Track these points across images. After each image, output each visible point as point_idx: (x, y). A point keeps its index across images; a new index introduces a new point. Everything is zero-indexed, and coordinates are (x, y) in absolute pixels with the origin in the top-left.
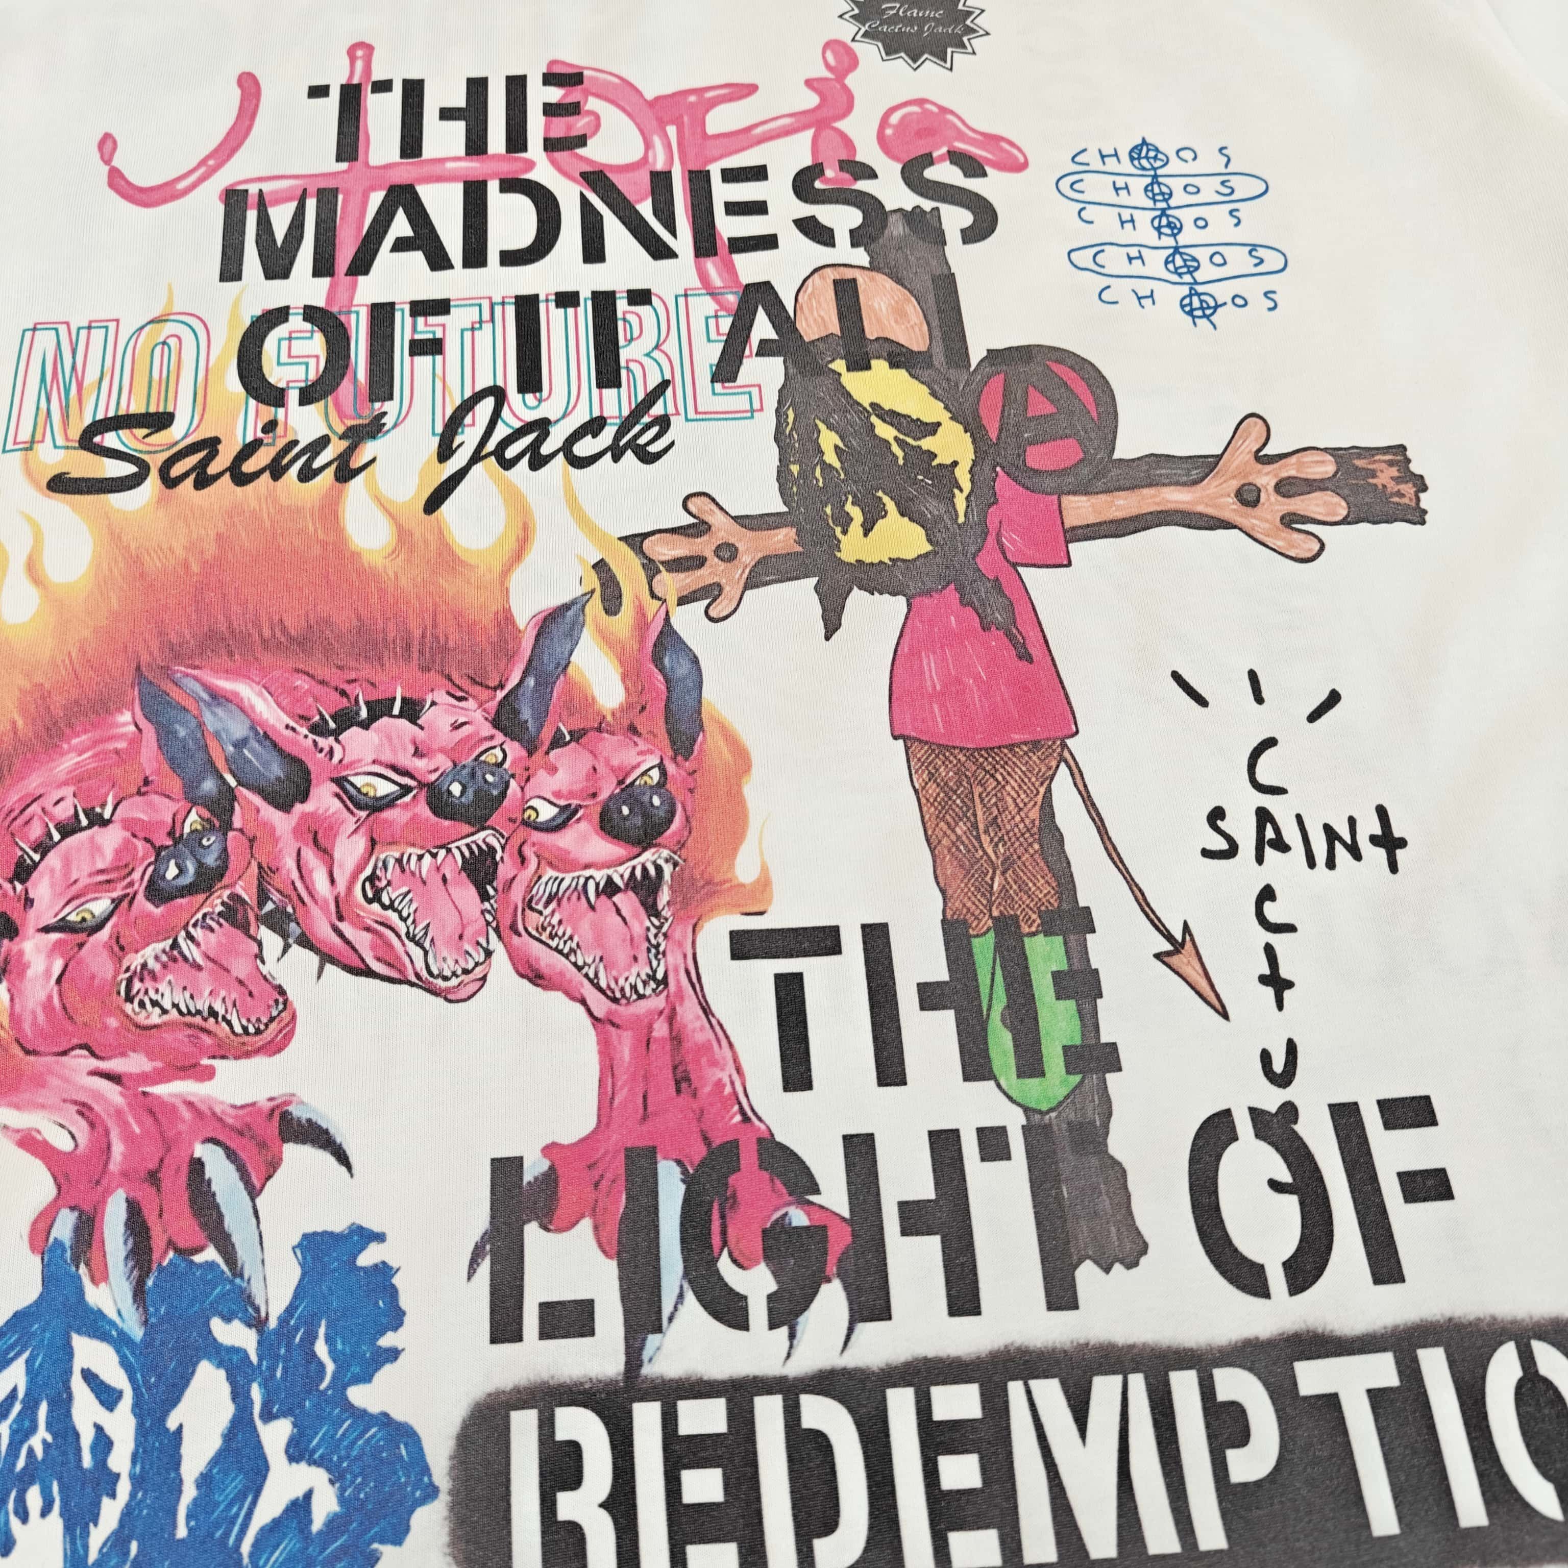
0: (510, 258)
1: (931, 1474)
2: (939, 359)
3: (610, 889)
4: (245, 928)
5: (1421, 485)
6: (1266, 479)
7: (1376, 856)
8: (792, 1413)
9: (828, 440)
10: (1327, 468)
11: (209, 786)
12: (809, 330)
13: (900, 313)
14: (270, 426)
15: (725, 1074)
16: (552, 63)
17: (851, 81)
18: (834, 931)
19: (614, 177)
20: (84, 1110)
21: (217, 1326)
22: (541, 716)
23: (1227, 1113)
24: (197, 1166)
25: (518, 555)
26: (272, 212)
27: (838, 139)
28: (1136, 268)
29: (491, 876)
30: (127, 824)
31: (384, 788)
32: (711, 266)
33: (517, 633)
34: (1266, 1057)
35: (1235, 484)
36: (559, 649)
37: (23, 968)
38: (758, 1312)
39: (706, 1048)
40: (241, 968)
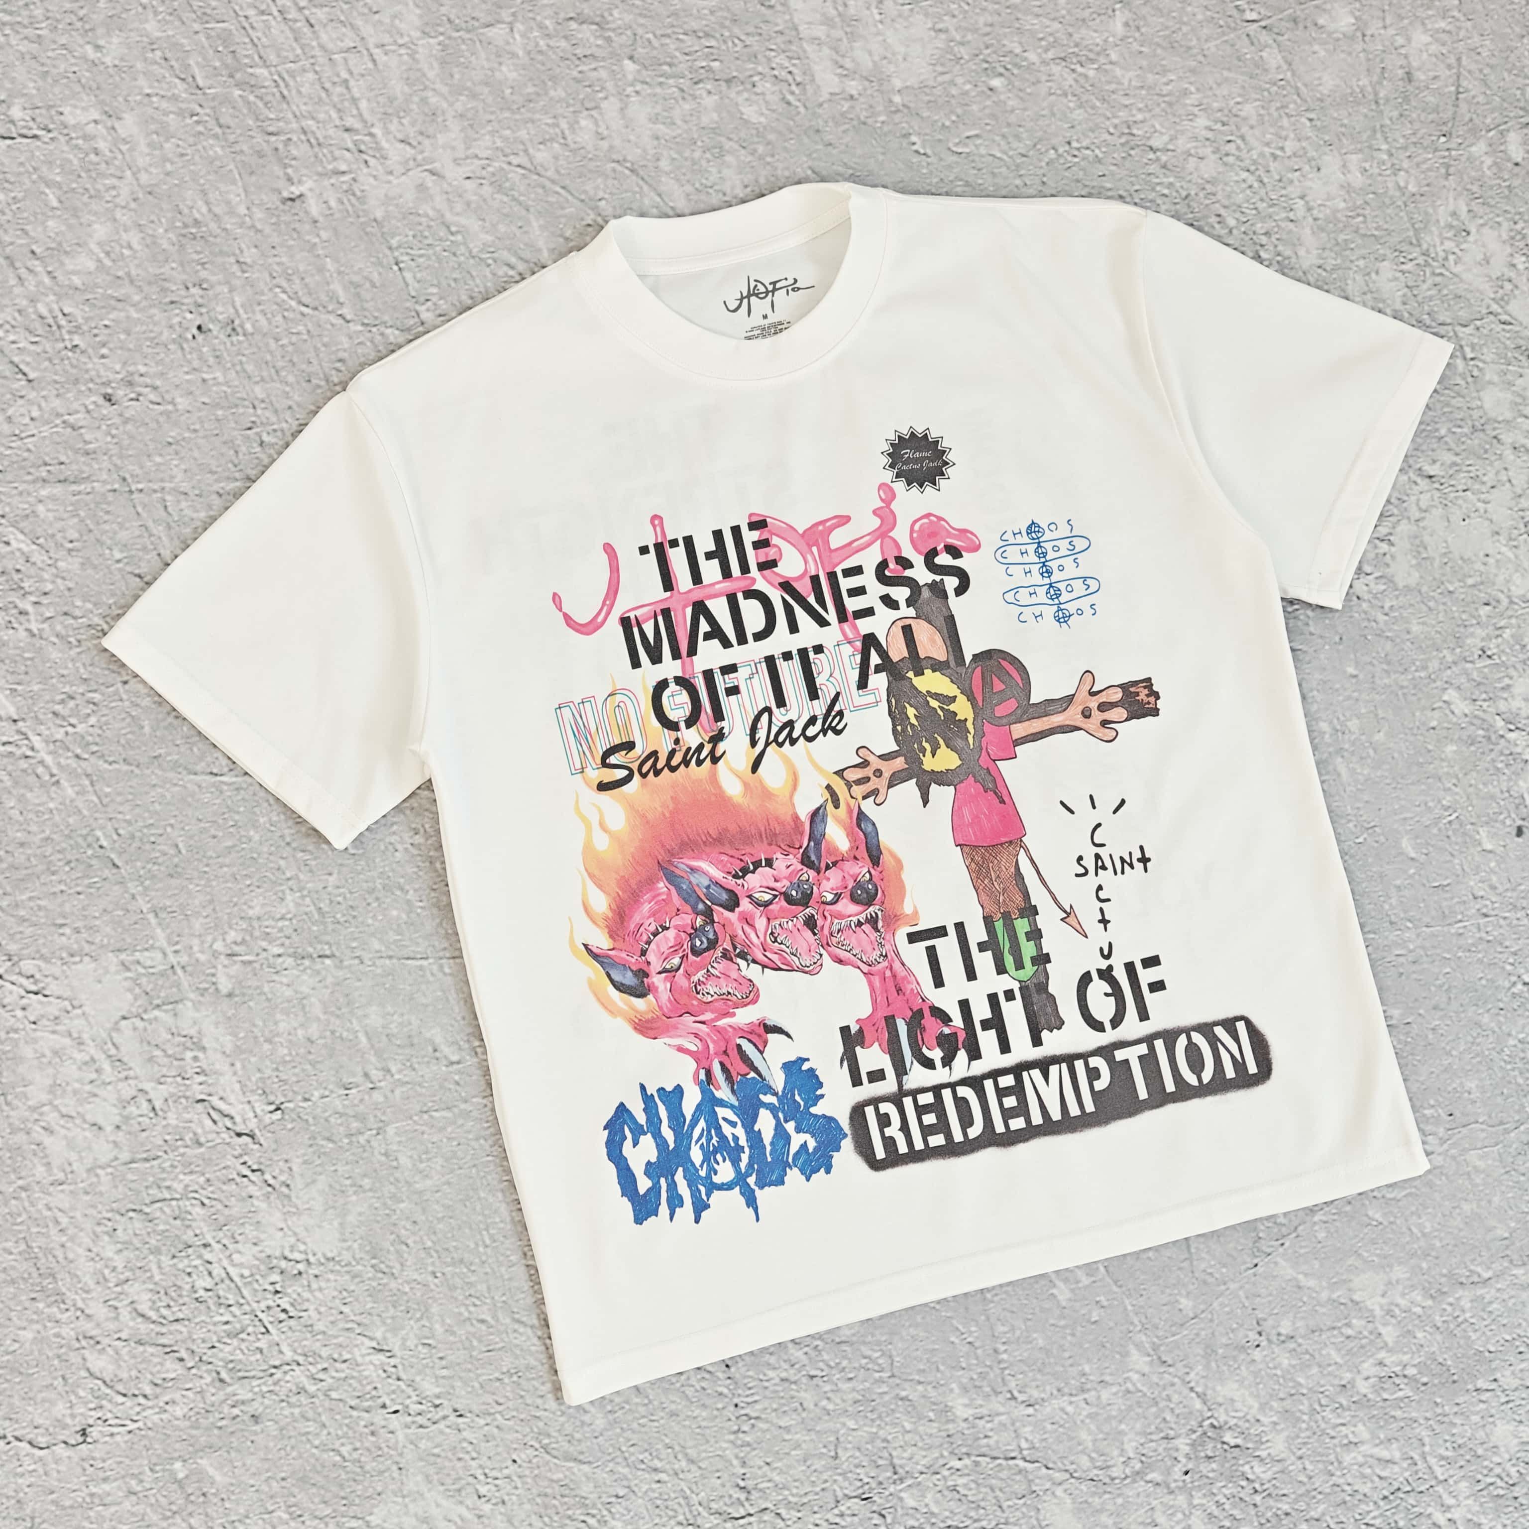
0: (759, 636)
1: (1001, 1104)
2: (952, 664)
3: (859, 924)
4: (731, 960)
5: (1157, 696)
6: (1093, 703)
7: (1139, 866)
8: (954, 1093)
9: (911, 712)
10: (1117, 695)
11: (701, 906)
12: (895, 656)
13: (933, 641)
14: (677, 741)
15: (914, 985)
16: (751, 515)
17: (893, 506)
18: (944, 928)
19: (794, 584)
20: (696, 1035)
21: (761, 1096)
22: (819, 858)
23: (1088, 973)
24: (739, 1047)
25: (795, 787)
26: (644, 626)
27: (892, 544)
28: (1034, 600)
29: (815, 926)
30: (676, 927)
31: (767, 897)
32: (846, 626)
33: (802, 824)
34: (1101, 950)
35: (1081, 708)
36: (820, 828)
37: (657, 989)
38: (938, 1063)
39: (905, 978)
40: (734, 975)
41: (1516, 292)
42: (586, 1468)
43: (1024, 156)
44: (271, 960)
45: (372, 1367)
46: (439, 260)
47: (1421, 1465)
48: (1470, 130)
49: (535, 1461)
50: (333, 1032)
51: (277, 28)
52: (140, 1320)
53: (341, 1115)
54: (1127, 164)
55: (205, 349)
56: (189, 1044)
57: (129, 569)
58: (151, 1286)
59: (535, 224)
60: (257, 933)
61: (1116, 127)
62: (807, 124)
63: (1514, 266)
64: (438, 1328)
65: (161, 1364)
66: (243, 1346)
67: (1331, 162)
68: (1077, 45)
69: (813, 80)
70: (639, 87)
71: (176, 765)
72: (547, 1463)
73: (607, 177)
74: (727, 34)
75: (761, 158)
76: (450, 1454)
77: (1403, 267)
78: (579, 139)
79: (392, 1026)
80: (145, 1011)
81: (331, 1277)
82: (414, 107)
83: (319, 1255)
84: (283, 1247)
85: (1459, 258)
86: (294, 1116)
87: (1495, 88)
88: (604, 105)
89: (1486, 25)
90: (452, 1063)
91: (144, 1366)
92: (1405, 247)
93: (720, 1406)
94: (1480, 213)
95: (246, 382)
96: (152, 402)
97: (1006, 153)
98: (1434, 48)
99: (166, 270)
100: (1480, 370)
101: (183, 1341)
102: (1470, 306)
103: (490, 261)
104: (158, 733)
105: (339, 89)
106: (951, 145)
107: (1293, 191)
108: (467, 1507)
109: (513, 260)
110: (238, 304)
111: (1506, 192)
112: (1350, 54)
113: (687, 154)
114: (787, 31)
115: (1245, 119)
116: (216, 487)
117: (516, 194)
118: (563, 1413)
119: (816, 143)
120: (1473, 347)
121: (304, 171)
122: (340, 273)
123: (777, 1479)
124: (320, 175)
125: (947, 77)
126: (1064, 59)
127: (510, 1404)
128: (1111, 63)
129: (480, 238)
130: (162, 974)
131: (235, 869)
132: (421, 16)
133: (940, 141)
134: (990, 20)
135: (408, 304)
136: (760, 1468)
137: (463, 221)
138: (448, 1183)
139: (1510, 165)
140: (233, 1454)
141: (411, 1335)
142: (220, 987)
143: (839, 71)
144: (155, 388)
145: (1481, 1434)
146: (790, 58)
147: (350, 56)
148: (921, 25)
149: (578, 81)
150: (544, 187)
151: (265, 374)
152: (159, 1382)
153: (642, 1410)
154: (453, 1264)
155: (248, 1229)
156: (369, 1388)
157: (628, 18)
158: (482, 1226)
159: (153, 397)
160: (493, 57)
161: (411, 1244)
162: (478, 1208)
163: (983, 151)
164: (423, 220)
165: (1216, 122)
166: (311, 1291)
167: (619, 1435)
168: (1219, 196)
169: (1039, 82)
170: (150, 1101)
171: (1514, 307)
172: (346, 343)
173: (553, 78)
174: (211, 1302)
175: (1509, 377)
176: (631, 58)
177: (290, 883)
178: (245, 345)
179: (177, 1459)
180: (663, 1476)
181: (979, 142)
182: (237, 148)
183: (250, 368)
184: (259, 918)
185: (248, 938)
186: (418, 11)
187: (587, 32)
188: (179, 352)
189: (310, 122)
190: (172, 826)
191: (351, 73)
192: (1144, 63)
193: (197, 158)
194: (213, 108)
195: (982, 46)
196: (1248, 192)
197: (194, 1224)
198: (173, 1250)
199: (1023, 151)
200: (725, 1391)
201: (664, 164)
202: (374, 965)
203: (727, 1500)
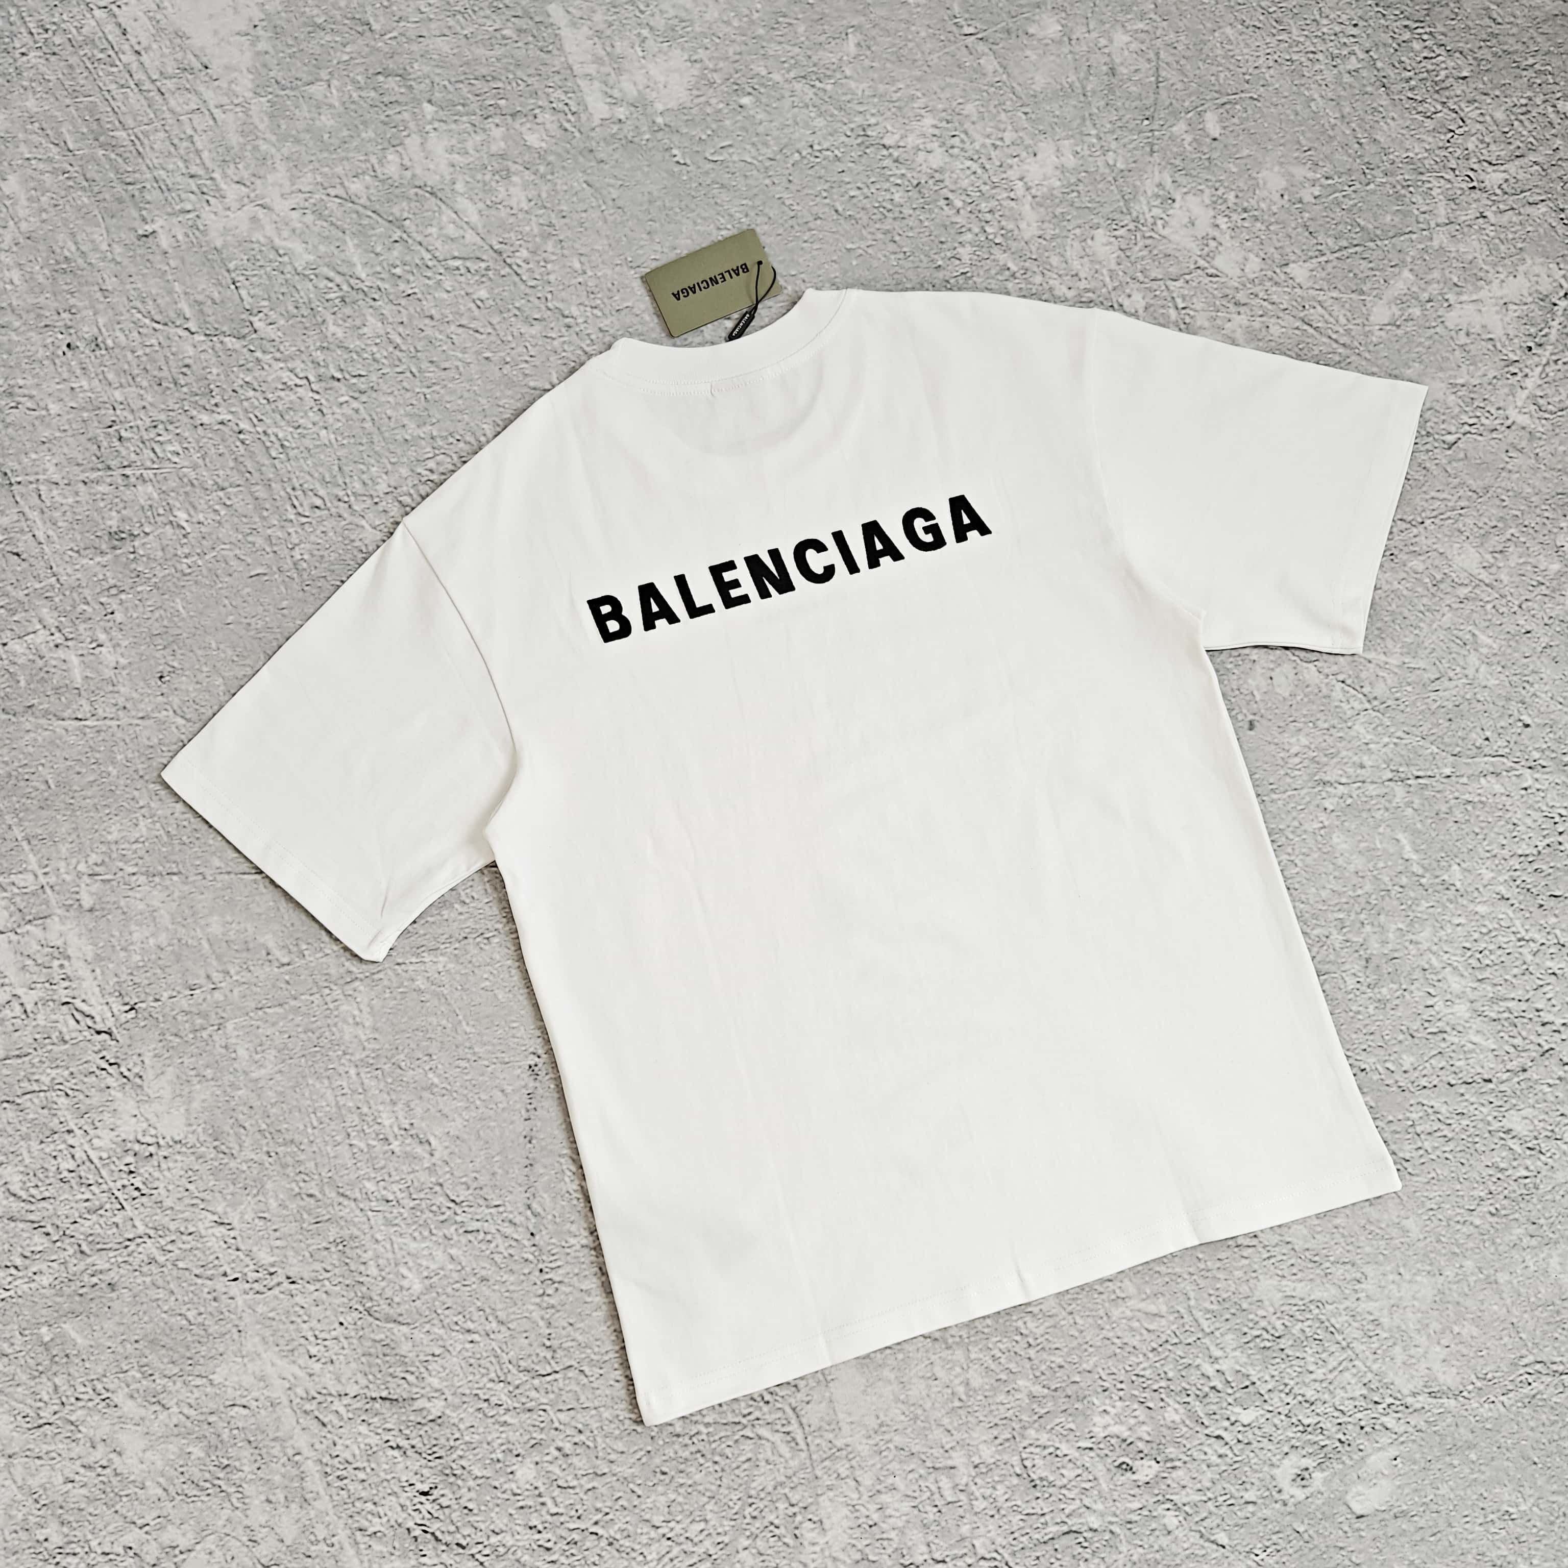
41: (1220, 248)
42: (404, 1329)
43: (771, 159)
44: (127, 878)
45: (214, 1239)
46: (269, 278)
47: (1187, 1318)
48: (1169, 114)
49: (359, 1323)
50: (179, 941)
51: (134, 97)
52: (12, 1199)
53: (187, 1013)
54: (864, 160)
55: (73, 363)
56: (56, 954)
57: (8, 548)
58: (22, 1169)
59: (350, 243)
60: (114, 855)
61: (852, 130)
62: (582, 145)
63: (1217, 226)
64: (273, 1204)
65: (30, 1238)
66: (102, 1221)
67: (1046, 148)
68: (815, 65)
69: (586, 109)
70: (436, 125)
71: (46, 714)
72: (371, 1325)
73: (409, 199)
74: (511, 76)
75: (542, 176)
76: (283, 1318)
77: (1116, 233)
78: (386, 171)
79: (231, 933)
80: (19, 926)
81: (179, 1157)
82: (248, 154)
83: (168, 1139)
84: (136, 1131)
85: (1166, 222)
86: (146, 1015)
87: (1191, 75)
88: (407, 141)
89: (1181, 24)
90: (283, 965)
91: (15, 1240)
92: (1117, 216)
93: (526, 1271)
94: (1184, 183)
95: (107, 388)
96: (28, 409)
97: (754, 158)
98: (1134, 46)
99: (41, 299)
100: (1192, 317)
101: (49, 1217)
102: (1179, 262)
103: (312, 277)
104: (32, 686)
105: (186, 144)
106: (708, 155)
107: (1012, 174)
108: (300, 1367)
109: (332, 274)
110: (101, 325)
111: (1207, 163)
112: (1059, 56)
113: (479, 177)
114: (562, 71)
115: (967, 116)
116: (82, 477)
117: (334, 220)
118: (384, 1279)
119: (590, 161)
120: (1184, 298)
121: (157, 212)
122: (186, 293)
123: (580, 1338)
124: (169, 214)
125: (702, 99)
126: (804, 77)
127: (337, 1271)
128: (846, 77)
129: (303, 257)
130: (34, 894)
131: (96, 801)
132: (253, 80)
133: (698, 152)
134: (738, 49)
135: (243, 316)
136: (564, 1328)
137: (289, 244)
138: (280, 1072)
139: (1208, 140)
140: (92, 1318)
141: (249, 1209)
142: (82, 902)
143: (609, 100)
144: (31, 397)
145: (1244, 1289)
146: (566, 93)
147: (194, 116)
148: (678, 57)
149: (385, 124)
150: (357, 212)
151: (123, 381)
152: (28, 1254)
153: (456, 1276)
154: (285, 1145)
155: (106, 1116)
156: (212, 1257)
157: (426, 69)
158: (310, 1110)
159: (29, 405)
160: (313, 109)
161: (248, 1127)
162: (307, 1094)
163: (735, 158)
164: (256, 246)
165: (941, 120)
166: (161, 1171)
167: (434, 1300)
168: (947, 183)
169: (783, 97)
170: (22, 1004)
171: (1219, 262)
172: (191, 351)
173: (364, 123)
174: (73, 1182)
175: (1219, 322)
176: (430, 101)
177: (143, 811)
178: (107, 357)
179: (43, 1324)
180: (476, 1337)
181: (731, 150)
182: (100, 197)
183: (111, 376)
184: (116, 843)
185: (107, 860)
186: (251, 76)
187: (392, 83)
188: (52, 367)
189: (162, 172)
190: (43, 765)
191: (196, 131)
192: (876, 76)
193: (68, 207)
194: (80, 166)
195: (732, 71)
196: (972, 177)
197: (59, 1113)
198: (41, 1136)
199: (771, 156)
200: (531, 1257)
201: (459, 187)
202: (215, 880)
203: (534, 1358)
